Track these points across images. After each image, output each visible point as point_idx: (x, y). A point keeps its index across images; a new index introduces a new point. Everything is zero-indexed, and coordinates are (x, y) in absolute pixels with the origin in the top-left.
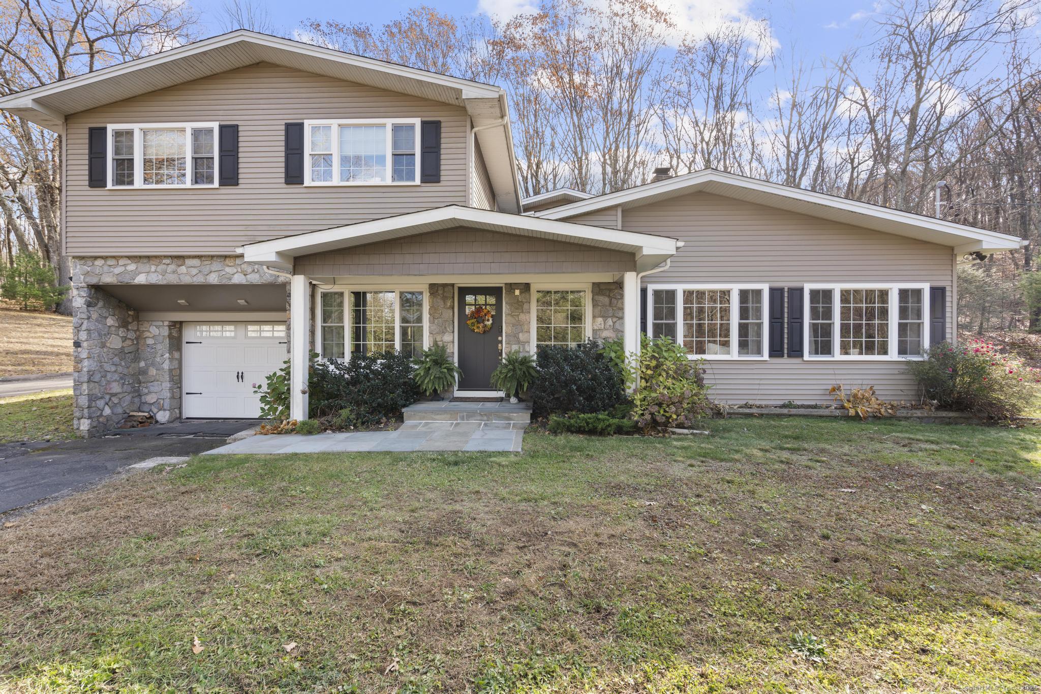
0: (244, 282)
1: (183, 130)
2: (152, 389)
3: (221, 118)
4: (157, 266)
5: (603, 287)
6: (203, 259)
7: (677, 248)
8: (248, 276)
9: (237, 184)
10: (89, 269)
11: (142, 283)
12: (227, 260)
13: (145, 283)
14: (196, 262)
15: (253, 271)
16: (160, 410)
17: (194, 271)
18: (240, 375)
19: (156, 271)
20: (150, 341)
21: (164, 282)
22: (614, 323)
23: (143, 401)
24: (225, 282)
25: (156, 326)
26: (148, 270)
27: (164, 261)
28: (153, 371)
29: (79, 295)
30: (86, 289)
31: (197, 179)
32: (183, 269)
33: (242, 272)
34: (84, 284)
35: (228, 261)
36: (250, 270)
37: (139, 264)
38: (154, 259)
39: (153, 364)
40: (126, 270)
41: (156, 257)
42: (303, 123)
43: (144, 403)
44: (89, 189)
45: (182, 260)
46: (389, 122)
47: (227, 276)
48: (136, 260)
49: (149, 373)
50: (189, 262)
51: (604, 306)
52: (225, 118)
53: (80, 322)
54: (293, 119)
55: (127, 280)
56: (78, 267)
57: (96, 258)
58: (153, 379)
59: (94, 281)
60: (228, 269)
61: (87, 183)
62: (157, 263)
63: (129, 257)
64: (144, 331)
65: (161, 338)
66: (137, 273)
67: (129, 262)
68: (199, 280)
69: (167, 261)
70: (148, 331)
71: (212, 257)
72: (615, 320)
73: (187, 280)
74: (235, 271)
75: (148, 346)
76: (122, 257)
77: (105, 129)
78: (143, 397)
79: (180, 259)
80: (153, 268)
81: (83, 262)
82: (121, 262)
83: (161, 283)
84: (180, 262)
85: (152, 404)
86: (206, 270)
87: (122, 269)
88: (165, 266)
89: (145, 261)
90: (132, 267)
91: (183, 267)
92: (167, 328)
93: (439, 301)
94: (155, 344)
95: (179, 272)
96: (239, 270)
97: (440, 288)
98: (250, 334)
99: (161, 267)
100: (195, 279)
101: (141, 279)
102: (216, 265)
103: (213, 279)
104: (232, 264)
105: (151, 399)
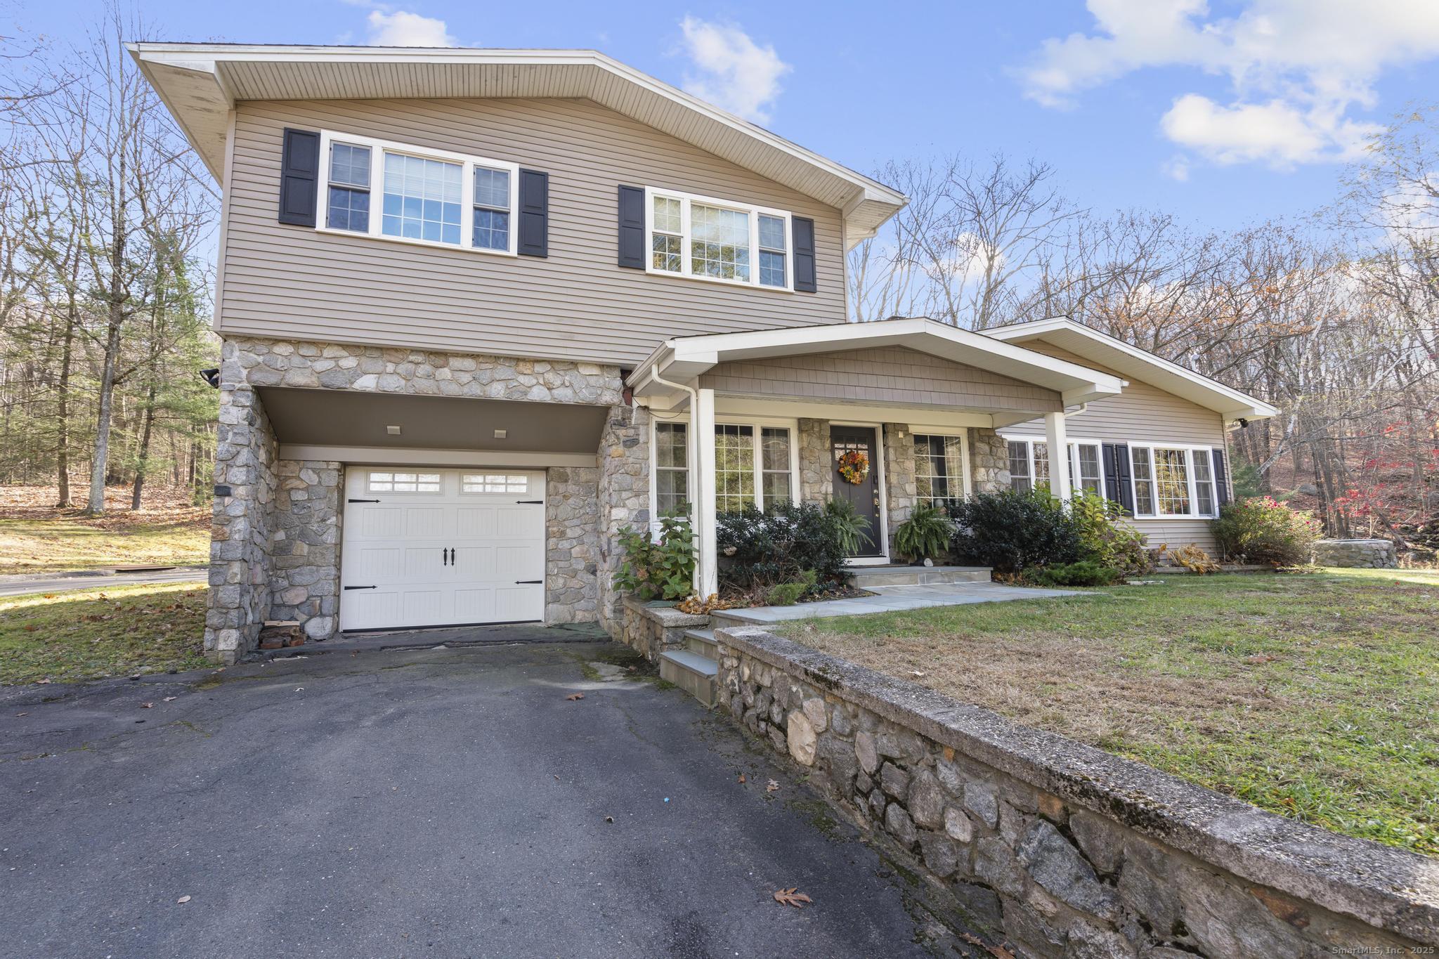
0: (548, 399)
1: (459, 165)
2: (298, 579)
3: (523, 159)
4: (397, 364)
5: (982, 433)
6: (481, 360)
7: (1122, 387)
8: (553, 391)
9: (545, 257)
10: (260, 359)
11: (368, 390)
12: (521, 364)
13: (374, 390)
14: (469, 363)
15: (563, 384)
16: (311, 617)
17: (466, 378)
18: (449, 554)
19: (395, 373)
20: (299, 496)
21: (411, 391)
22: (996, 474)
23: (278, 601)
24: (516, 397)
25: (314, 470)
26: (380, 369)
27: (411, 358)
28: (302, 548)
29: (235, 404)
30: (250, 394)
31: (479, 239)
32: (445, 373)
33: (545, 385)
34: (245, 385)
35: (522, 367)
36: (558, 382)
37: (363, 359)
38: (393, 353)
39: (303, 536)
40: (338, 365)
41: (396, 349)
42: (644, 190)
43: (279, 606)
44: (279, 225)
45: (443, 358)
46: (755, 210)
47: (522, 388)
48: (358, 352)
49: (294, 552)
50: (455, 363)
51: (985, 454)
52: (528, 161)
53: (233, 450)
54: (632, 181)
55: (339, 382)
56: (237, 353)
57: (277, 341)
58: (301, 561)
59: (269, 379)
60: (522, 379)
61: (276, 215)
62: (397, 360)
63: (345, 346)
64: (287, 478)
65: (322, 491)
66: (360, 372)
67: (345, 353)
68: (474, 391)
69: (419, 358)
70: (299, 478)
71: (497, 358)
72: (996, 470)
73: (452, 390)
74: (535, 381)
75: (295, 503)
76: (329, 344)
77: (316, 137)
78: (278, 595)
79: (439, 356)
80: (390, 367)
81: (247, 346)
82: (328, 352)
83: (404, 392)
84: (440, 361)
85: (297, 606)
86: (486, 377)
87: (331, 364)
88: (411, 366)
89: (376, 354)
90: (349, 362)
91: (446, 370)
92: (335, 473)
93: (815, 440)
94: (309, 500)
95: (438, 377)
96: (542, 382)
97: (816, 425)
98: (467, 489)
99: (404, 368)
100: (466, 390)
101: (367, 383)
102: (503, 371)
103: (497, 392)
104: (528, 372)
105: (295, 596)
